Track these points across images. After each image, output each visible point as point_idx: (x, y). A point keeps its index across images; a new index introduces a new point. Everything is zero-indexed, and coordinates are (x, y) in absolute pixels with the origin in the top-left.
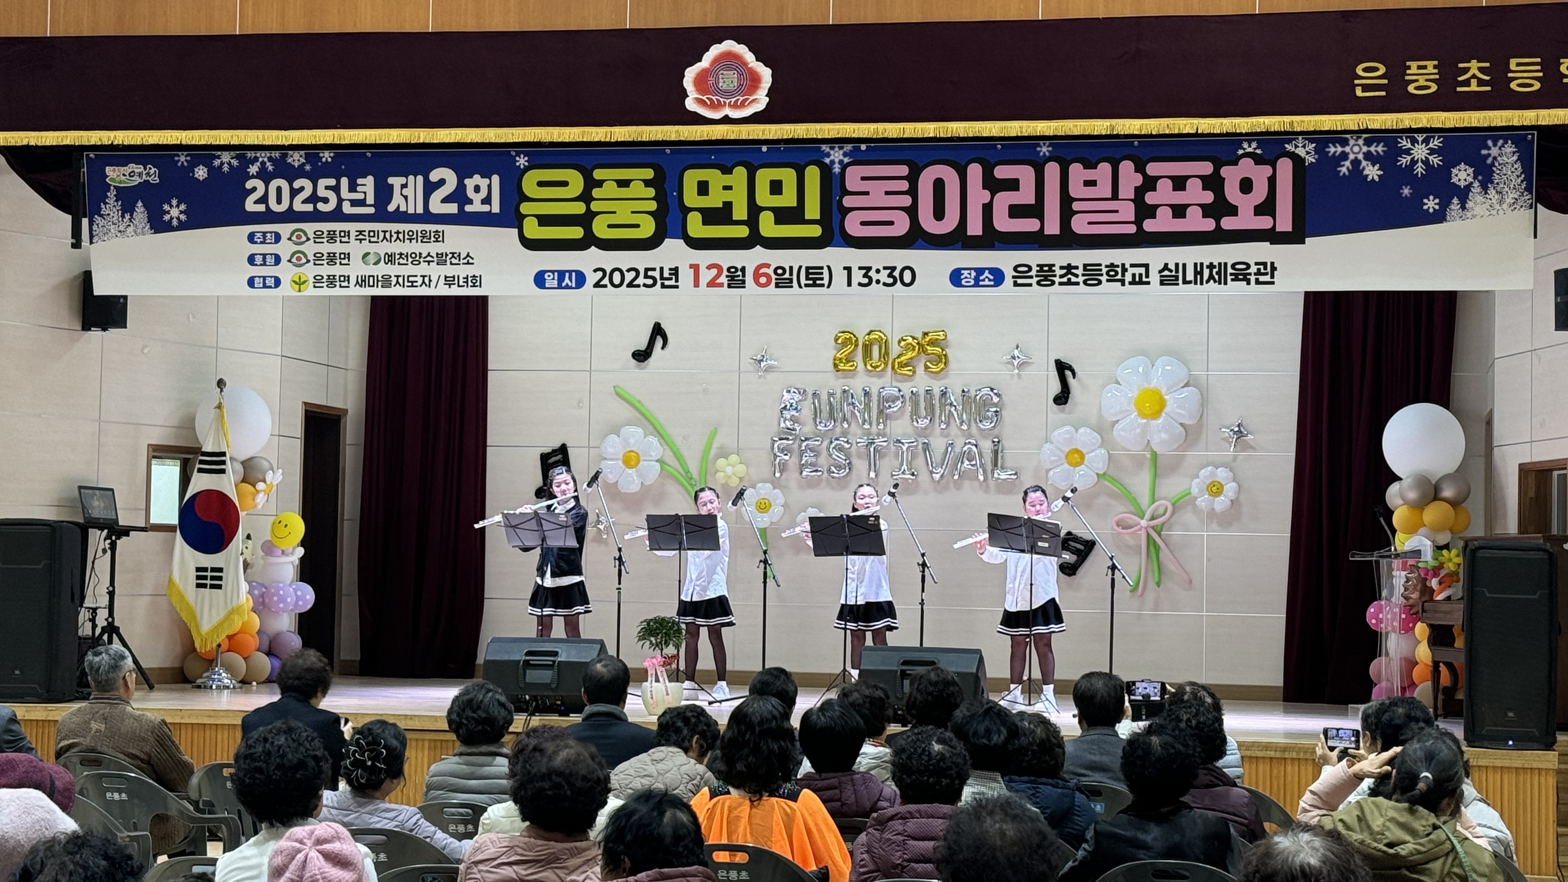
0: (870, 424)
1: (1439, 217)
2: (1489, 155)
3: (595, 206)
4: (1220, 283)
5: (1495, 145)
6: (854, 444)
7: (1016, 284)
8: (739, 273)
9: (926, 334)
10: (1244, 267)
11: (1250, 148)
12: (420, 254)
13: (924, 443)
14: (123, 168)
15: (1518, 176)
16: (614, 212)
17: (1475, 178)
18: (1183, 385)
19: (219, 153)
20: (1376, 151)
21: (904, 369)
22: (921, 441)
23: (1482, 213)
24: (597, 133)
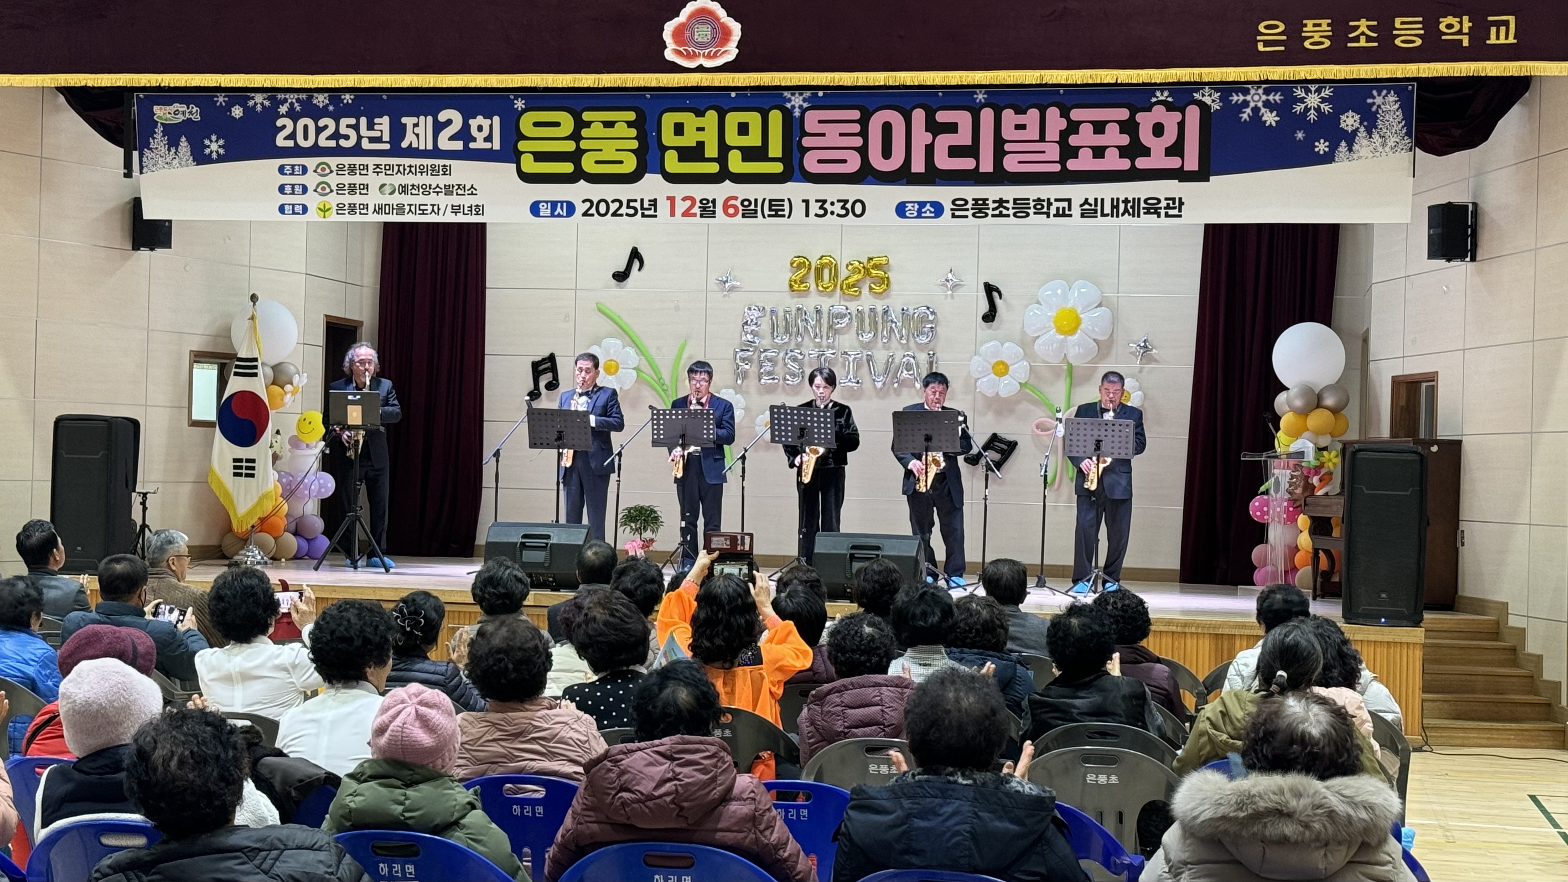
0: (821, 337)
1: (1328, 158)
2: (1374, 104)
3: (584, 145)
4: (1134, 216)
5: (1379, 95)
6: (807, 356)
7: (954, 216)
8: (710, 204)
9: (871, 259)
10: (1155, 201)
11: (1162, 96)
12: (430, 185)
13: (868, 355)
14: (168, 108)
15: (1399, 123)
16: (601, 150)
17: (1361, 124)
18: (1096, 305)
19: (253, 94)
20: (1274, 100)
21: (851, 289)
22: (865, 353)
23: (1367, 155)
24: (587, 80)
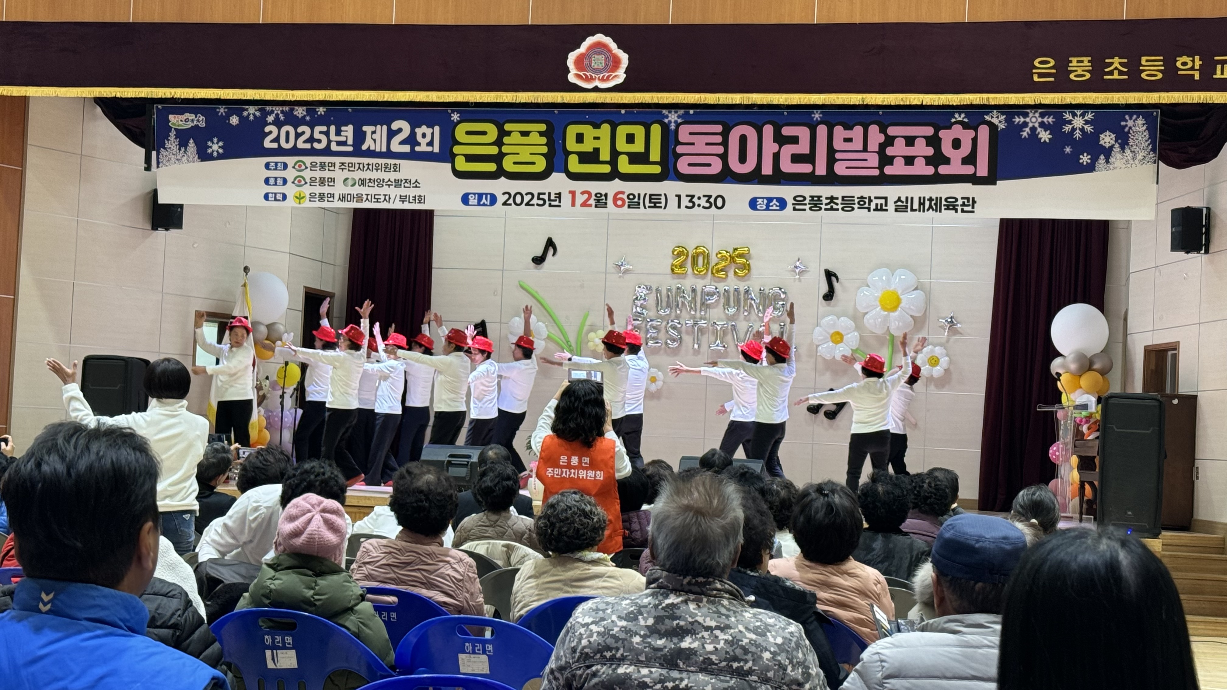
0: (696, 311)
1: (1090, 168)
2: (1126, 126)
3: (505, 149)
4: (936, 211)
5: (1131, 119)
6: (684, 325)
7: (795, 209)
8: (603, 197)
9: (736, 249)
10: (954, 200)
11: (960, 117)
12: (383, 180)
13: (732, 325)
14: (180, 116)
15: (1146, 141)
16: (518, 154)
17: (1116, 141)
18: (913, 288)
19: (247, 107)
20: (1048, 121)
21: (719, 273)
22: (730, 323)
23: (1121, 166)
24: (507, 97)
